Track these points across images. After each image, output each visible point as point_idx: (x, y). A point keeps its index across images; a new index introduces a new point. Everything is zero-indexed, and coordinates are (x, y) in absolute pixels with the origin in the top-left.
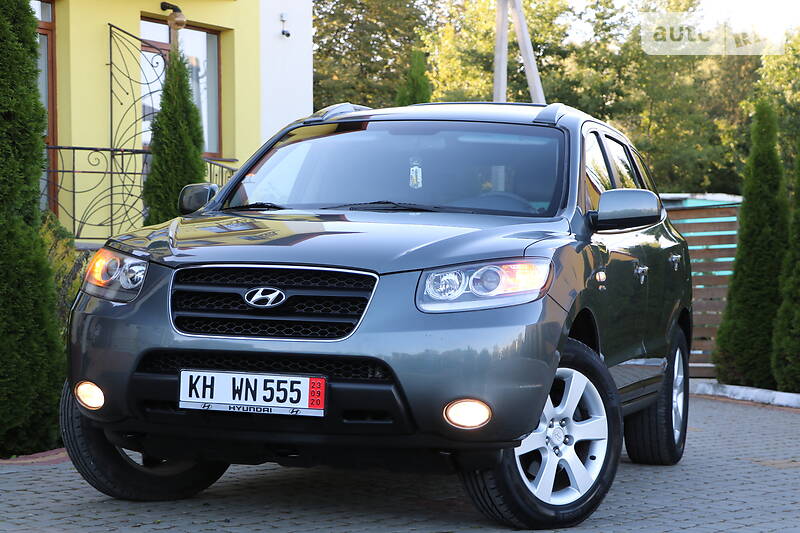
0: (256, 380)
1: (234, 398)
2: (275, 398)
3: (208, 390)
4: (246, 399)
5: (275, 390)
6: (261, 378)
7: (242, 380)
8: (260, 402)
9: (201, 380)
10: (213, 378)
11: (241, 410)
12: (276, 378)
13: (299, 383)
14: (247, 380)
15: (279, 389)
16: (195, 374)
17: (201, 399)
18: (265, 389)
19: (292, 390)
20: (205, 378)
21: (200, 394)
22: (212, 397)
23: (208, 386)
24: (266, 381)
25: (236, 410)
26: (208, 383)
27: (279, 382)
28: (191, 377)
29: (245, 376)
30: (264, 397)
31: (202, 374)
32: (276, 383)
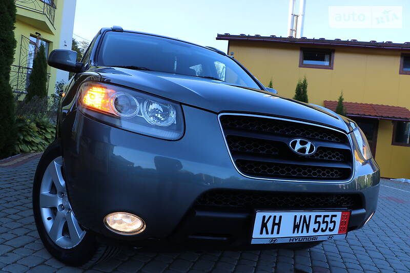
0: (310, 216)
1: (294, 232)
2: (320, 229)
3: (276, 227)
4: (302, 232)
5: (321, 223)
6: (313, 214)
7: (301, 216)
8: (311, 233)
9: (272, 219)
10: (281, 217)
11: (297, 241)
12: (323, 214)
13: (336, 216)
14: (305, 216)
15: (324, 222)
16: (267, 214)
17: (270, 236)
18: (316, 222)
19: (331, 222)
20: (275, 217)
21: (270, 231)
22: (278, 233)
23: (276, 224)
24: (317, 217)
25: (294, 241)
26: (277, 221)
27: (325, 216)
28: (264, 217)
29: (303, 214)
30: (314, 229)
31: (273, 214)
32: (322, 217)
